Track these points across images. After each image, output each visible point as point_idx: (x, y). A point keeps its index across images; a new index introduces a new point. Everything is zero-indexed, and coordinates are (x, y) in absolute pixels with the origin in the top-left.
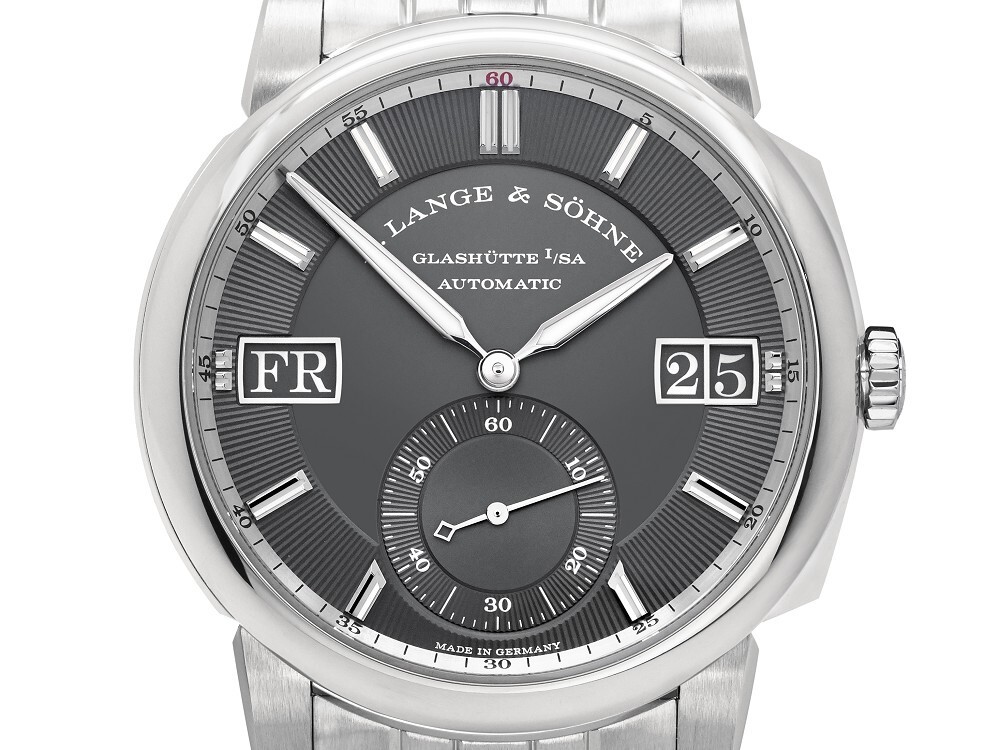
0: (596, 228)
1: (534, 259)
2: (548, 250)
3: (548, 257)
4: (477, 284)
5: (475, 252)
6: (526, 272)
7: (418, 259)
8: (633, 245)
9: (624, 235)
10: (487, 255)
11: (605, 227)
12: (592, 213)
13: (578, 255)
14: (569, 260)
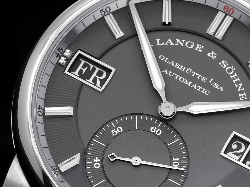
0: (234, 81)
1: (204, 80)
2: (212, 80)
3: (210, 82)
4: (178, 78)
5: (184, 66)
6: (199, 82)
7: (161, 58)
8: (245, 94)
9: (243, 89)
10: (188, 69)
11: (238, 83)
12: (236, 75)
13: (222, 87)
14: (217, 87)
